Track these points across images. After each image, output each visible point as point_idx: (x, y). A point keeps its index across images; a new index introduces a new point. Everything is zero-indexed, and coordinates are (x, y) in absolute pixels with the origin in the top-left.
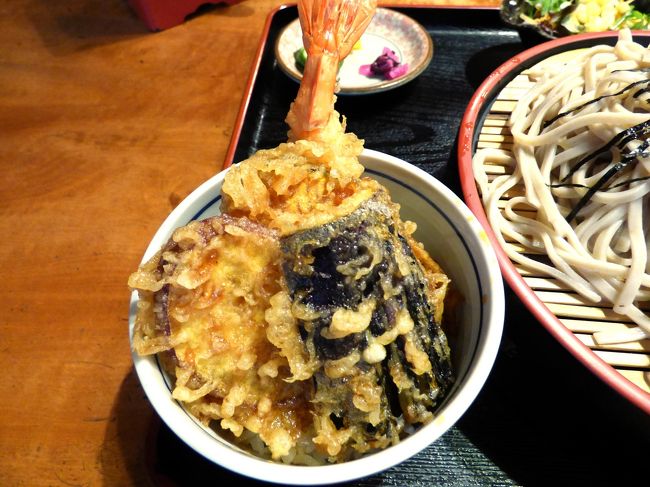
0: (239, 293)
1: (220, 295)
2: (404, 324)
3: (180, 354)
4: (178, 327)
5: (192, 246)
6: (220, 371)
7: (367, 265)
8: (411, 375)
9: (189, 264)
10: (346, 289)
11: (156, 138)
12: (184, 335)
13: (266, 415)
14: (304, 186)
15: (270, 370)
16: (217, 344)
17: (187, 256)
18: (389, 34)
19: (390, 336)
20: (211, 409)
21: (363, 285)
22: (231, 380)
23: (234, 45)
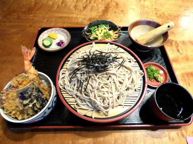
0: (13, 98)
1: (10, 99)
2: (35, 101)
3: (5, 107)
4: (4, 104)
5: (4, 93)
6: (11, 109)
7: (28, 94)
8: (37, 108)
9: (4, 95)
10: (26, 98)
11: (13, 61)
12: (5, 105)
13: (18, 114)
14: (25, 81)
15: (18, 109)
16: (10, 105)
17: (4, 94)
18: (64, 34)
19: (33, 103)
20: (10, 114)
21: (28, 97)
22: (13, 110)
23: (32, 36)
